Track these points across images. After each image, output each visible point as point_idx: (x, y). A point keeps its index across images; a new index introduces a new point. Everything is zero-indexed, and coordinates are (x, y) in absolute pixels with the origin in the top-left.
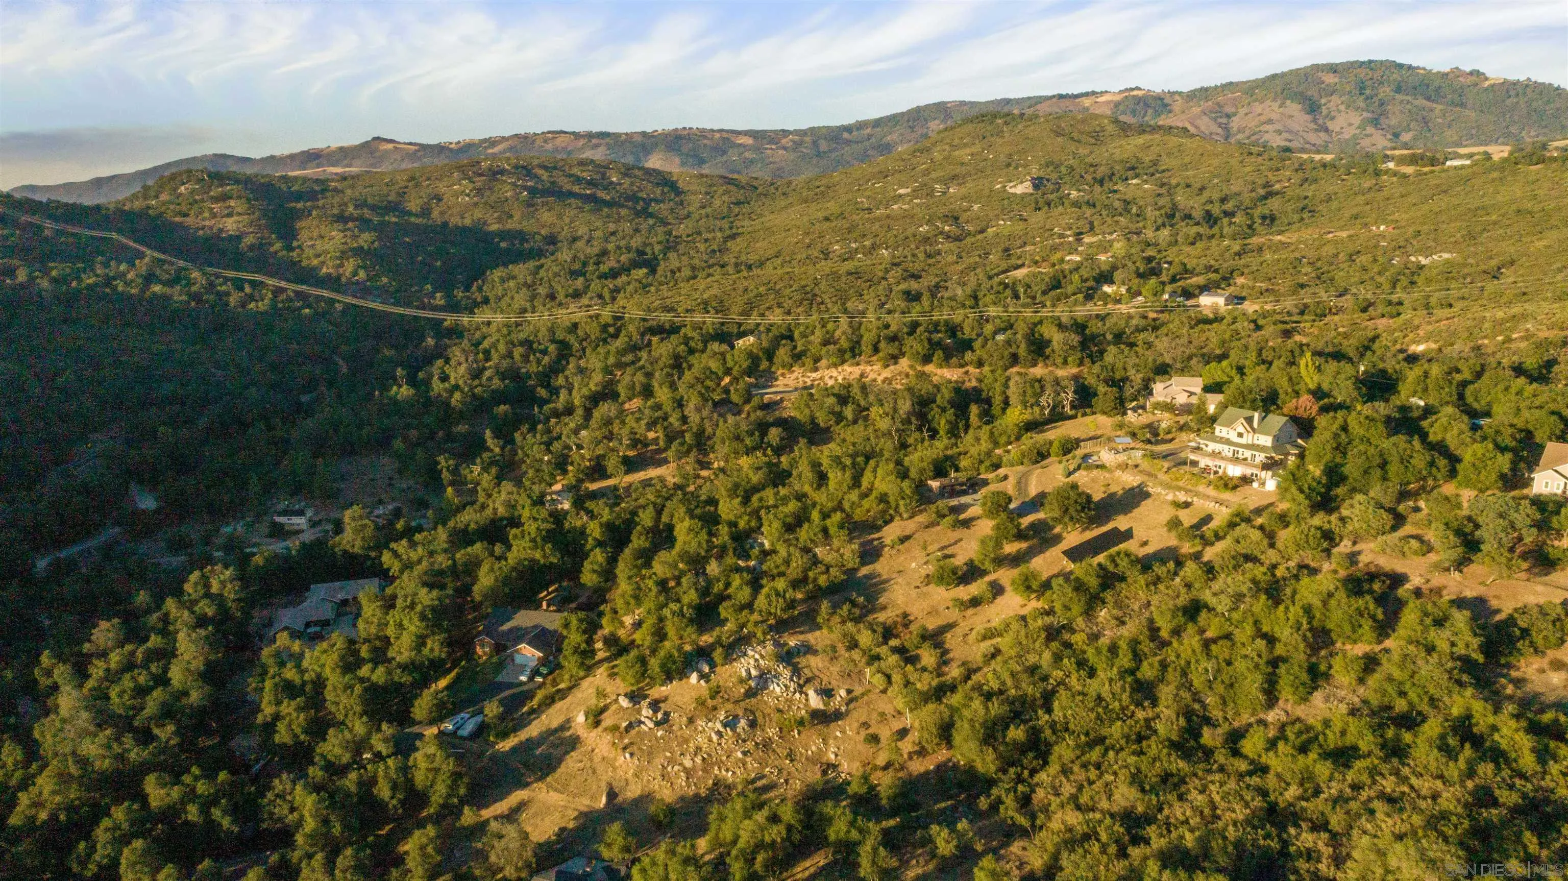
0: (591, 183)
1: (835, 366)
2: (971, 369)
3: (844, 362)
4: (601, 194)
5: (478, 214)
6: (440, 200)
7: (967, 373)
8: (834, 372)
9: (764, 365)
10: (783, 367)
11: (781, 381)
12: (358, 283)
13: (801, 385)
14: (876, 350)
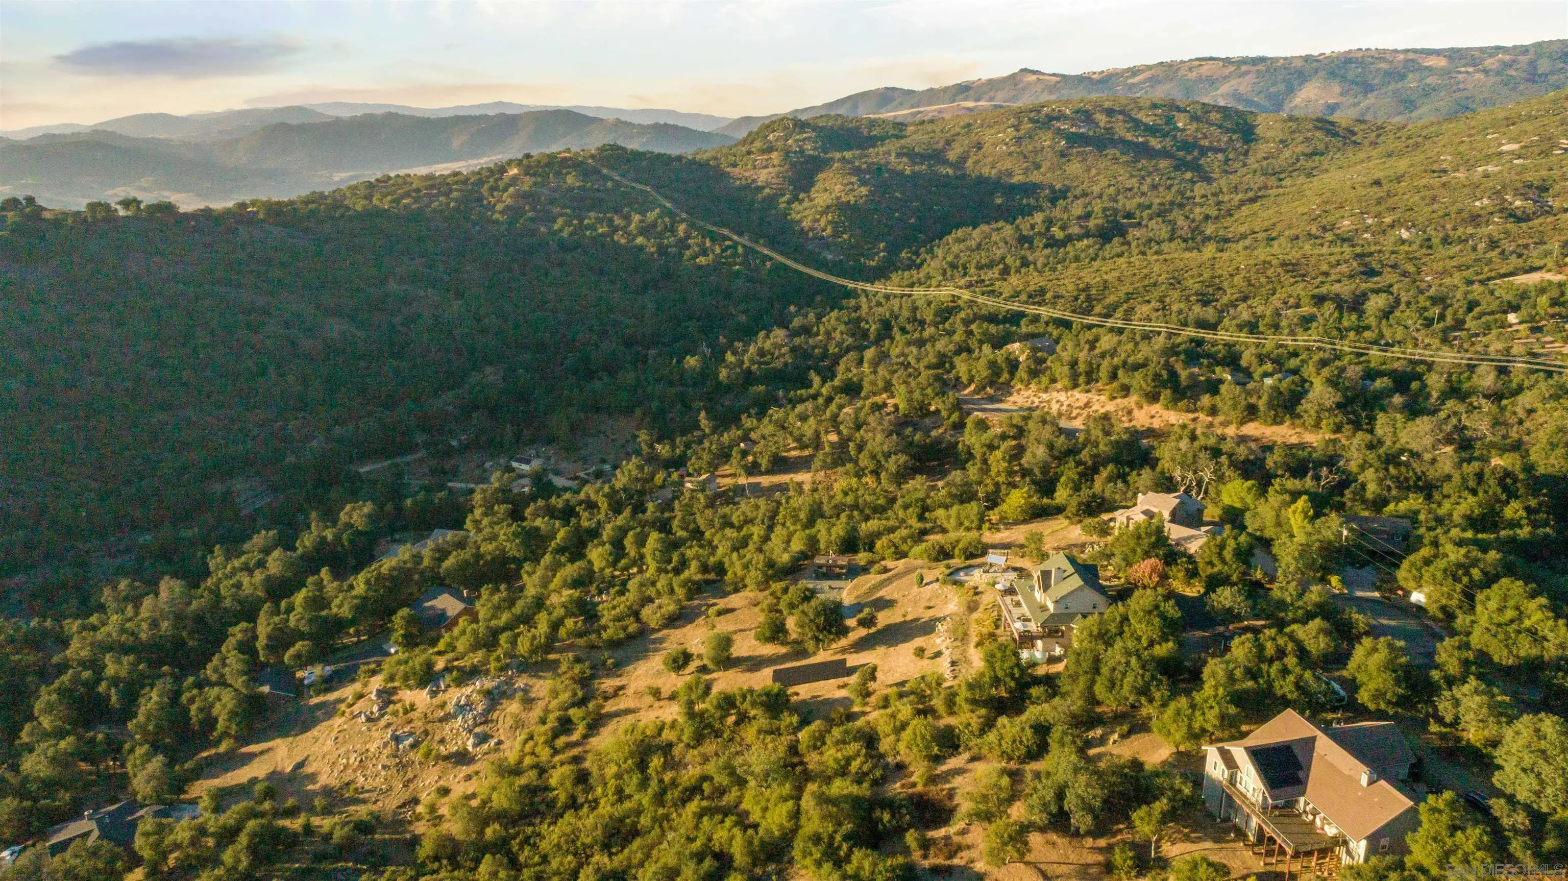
0: (1152, 130)
1: (1066, 389)
2: (1202, 416)
3: (1075, 386)
4: (1155, 143)
5: (1008, 164)
6: (980, 148)
7: (1194, 420)
8: (1062, 396)
9: (1005, 376)
10: (1022, 381)
11: (1015, 398)
12: (823, 238)
13: (1027, 405)
14: (1114, 376)
